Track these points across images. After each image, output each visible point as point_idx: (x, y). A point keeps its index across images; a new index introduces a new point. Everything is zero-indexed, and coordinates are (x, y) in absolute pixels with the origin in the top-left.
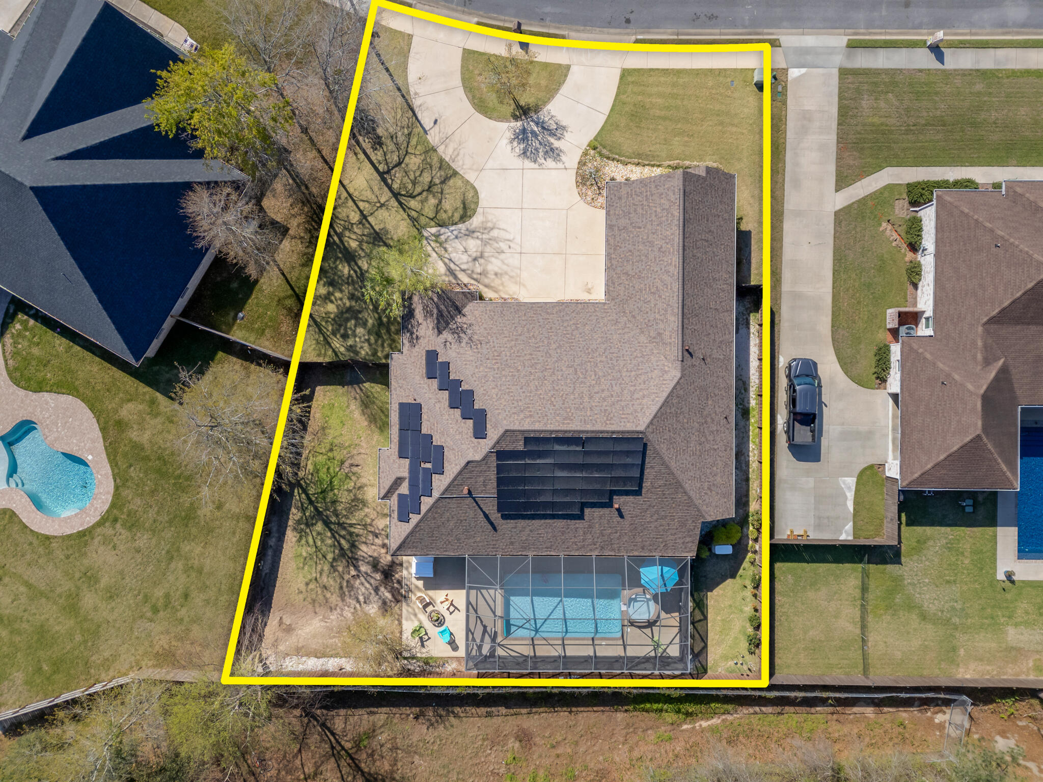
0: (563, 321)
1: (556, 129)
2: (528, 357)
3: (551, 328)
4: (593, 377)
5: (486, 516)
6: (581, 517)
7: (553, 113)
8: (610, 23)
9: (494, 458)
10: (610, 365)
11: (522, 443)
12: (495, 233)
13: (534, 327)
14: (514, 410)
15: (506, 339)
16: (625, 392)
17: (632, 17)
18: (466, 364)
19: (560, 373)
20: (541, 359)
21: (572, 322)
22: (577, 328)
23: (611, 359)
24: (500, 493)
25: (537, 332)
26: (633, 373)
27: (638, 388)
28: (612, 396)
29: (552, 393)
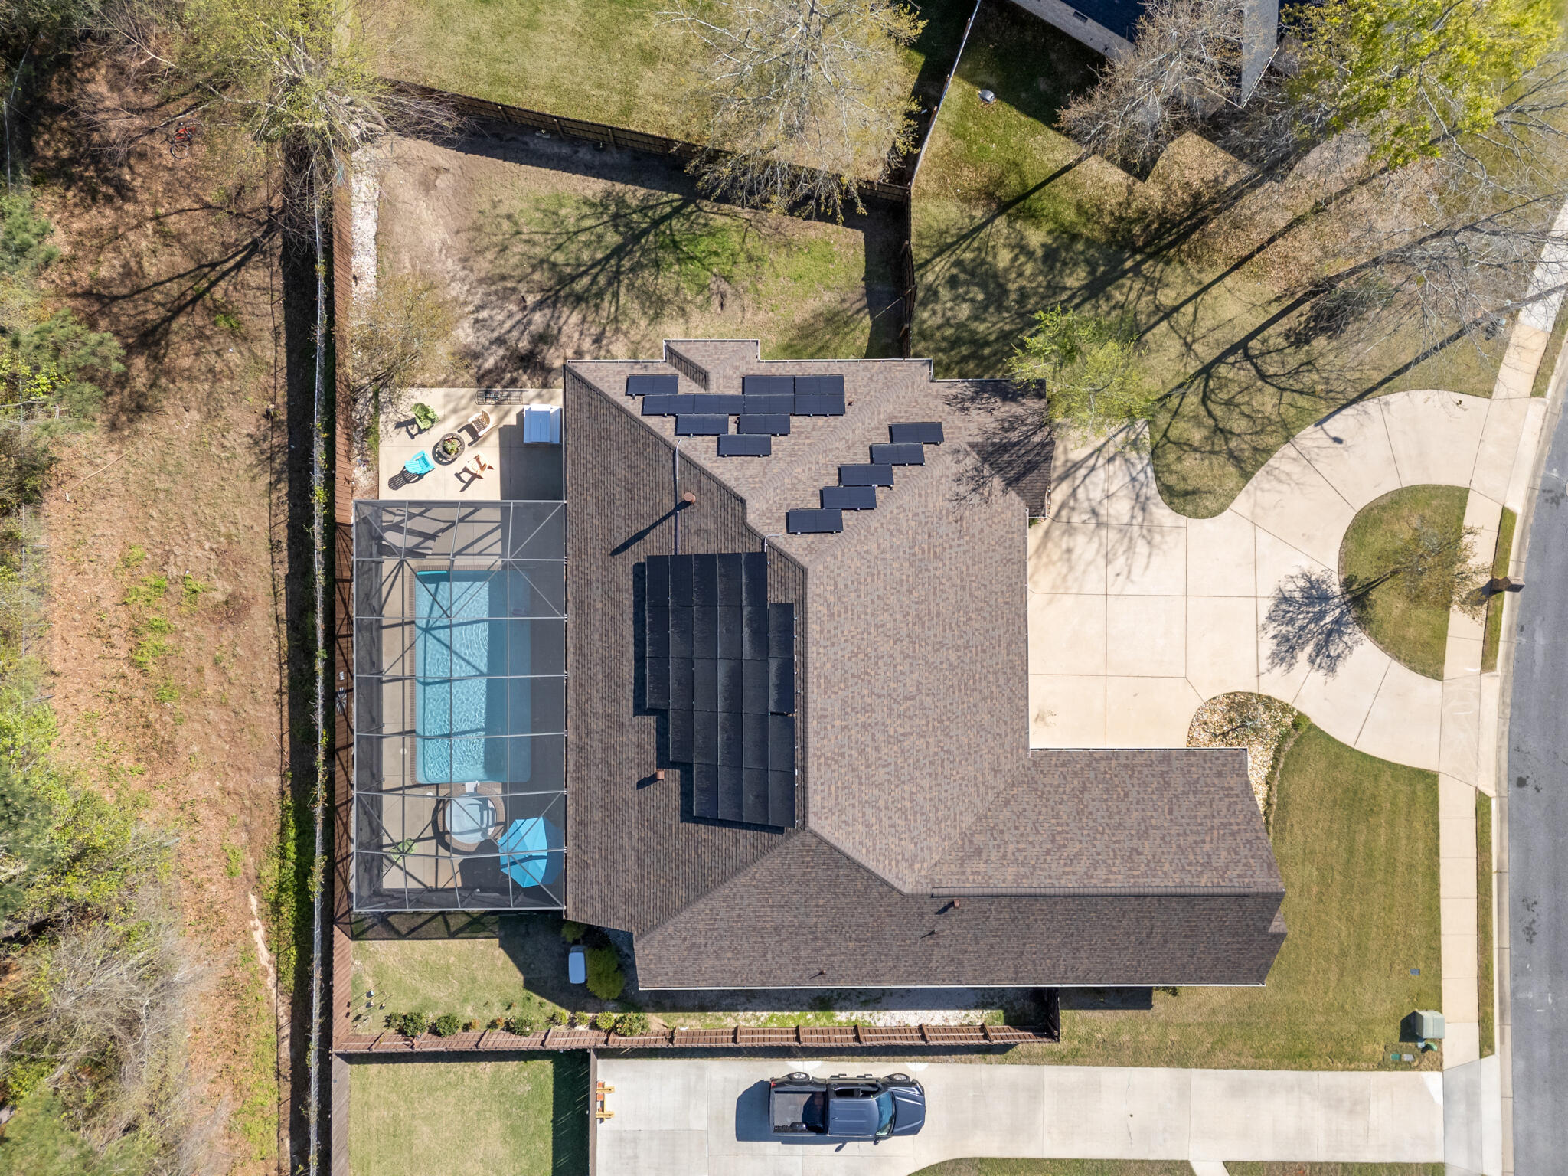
0: (996, 673)
1: (1329, 656)
2: (934, 610)
3: (984, 651)
4: (901, 730)
5: (640, 536)
6: (640, 709)
7: (1357, 649)
8: (1518, 749)
9: (752, 547)
10: (922, 761)
11: (782, 599)
12: (1142, 547)
13: (985, 619)
14: (841, 584)
15: (964, 569)
16: (876, 791)
17: (1529, 790)
18: (920, 495)
19: (906, 668)
20: (931, 633)
21: (994, 689)
22: (984, 699)
23: (932, 763)
24: (686, 558)
25: (977, 626)
26: (908, 804)
27: (882, 814)
28: (868, 766)
29: (873, 654)
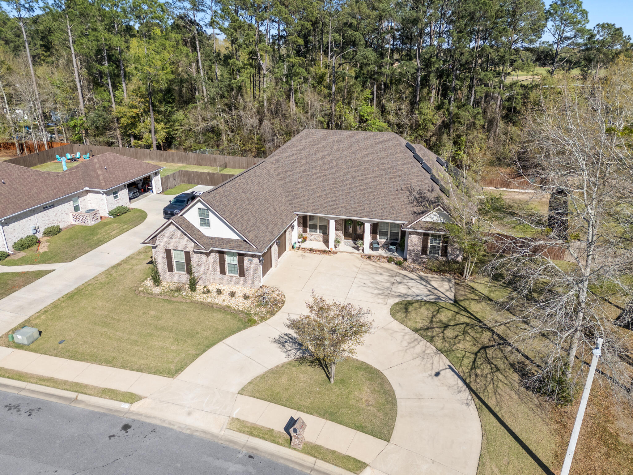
0: (335, 201)
1: (286, 342)
2: (369, 176)
3: (346, 196)
4: (326, 160)
7: (284, 355)
10: (311, 167)
13: (360, 198)
14: (386, 143)
15: (384, 190)
16: (308, 150)
17: (117, 430)
18: (418, 173)
19: (348, 164)
20: (360, 174)
21: (329, 199)
22: (326, 194)
23: (309, 171)
25: (358, 194)
26: (297, 161)
27: (299, 152)
28: (317, 148)
29: (357, 152)
